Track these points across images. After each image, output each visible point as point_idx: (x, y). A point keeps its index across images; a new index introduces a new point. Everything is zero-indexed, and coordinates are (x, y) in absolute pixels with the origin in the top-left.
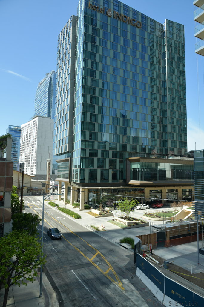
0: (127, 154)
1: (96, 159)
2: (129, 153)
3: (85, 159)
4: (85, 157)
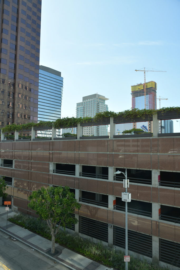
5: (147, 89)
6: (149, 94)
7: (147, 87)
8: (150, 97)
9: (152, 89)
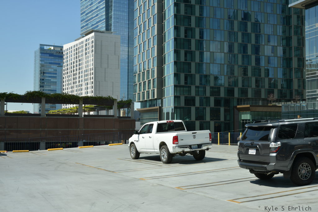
0: (235, 101)
1: (193, 109)
2: (238, 99)
3: (180, 109)
4: (179, 106)
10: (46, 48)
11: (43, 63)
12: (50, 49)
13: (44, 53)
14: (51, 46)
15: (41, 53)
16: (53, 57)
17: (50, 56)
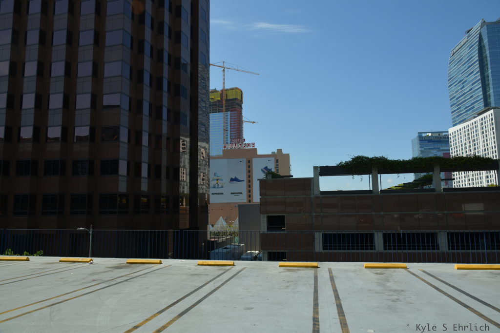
5: (227, 100)
6: (231, 111)
7: (227, 96)
8: (232, 115)
9: (237, 102)
10: (424, 135)
11: (423, 149)
12: (428, 135)
13: (423, 140)
14: (429, 133)
15: (420, 140)
16: (431, 143)
17: (429, 142)
